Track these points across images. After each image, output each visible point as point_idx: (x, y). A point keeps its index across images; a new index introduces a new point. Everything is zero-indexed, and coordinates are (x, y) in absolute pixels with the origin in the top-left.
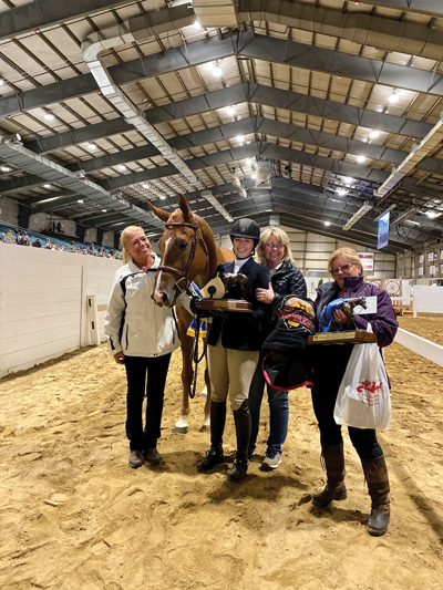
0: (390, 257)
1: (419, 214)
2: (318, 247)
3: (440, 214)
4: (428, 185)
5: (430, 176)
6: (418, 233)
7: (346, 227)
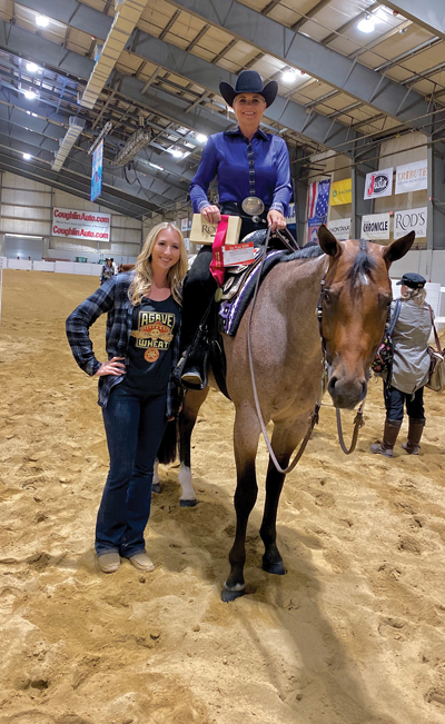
0: (134, 223)
1: (159, 152)
2: (21, 198)
3: (187, 154)
4: (162, 96)
5: (164, 79)
6: (165, 186)
7: (57, 166)
